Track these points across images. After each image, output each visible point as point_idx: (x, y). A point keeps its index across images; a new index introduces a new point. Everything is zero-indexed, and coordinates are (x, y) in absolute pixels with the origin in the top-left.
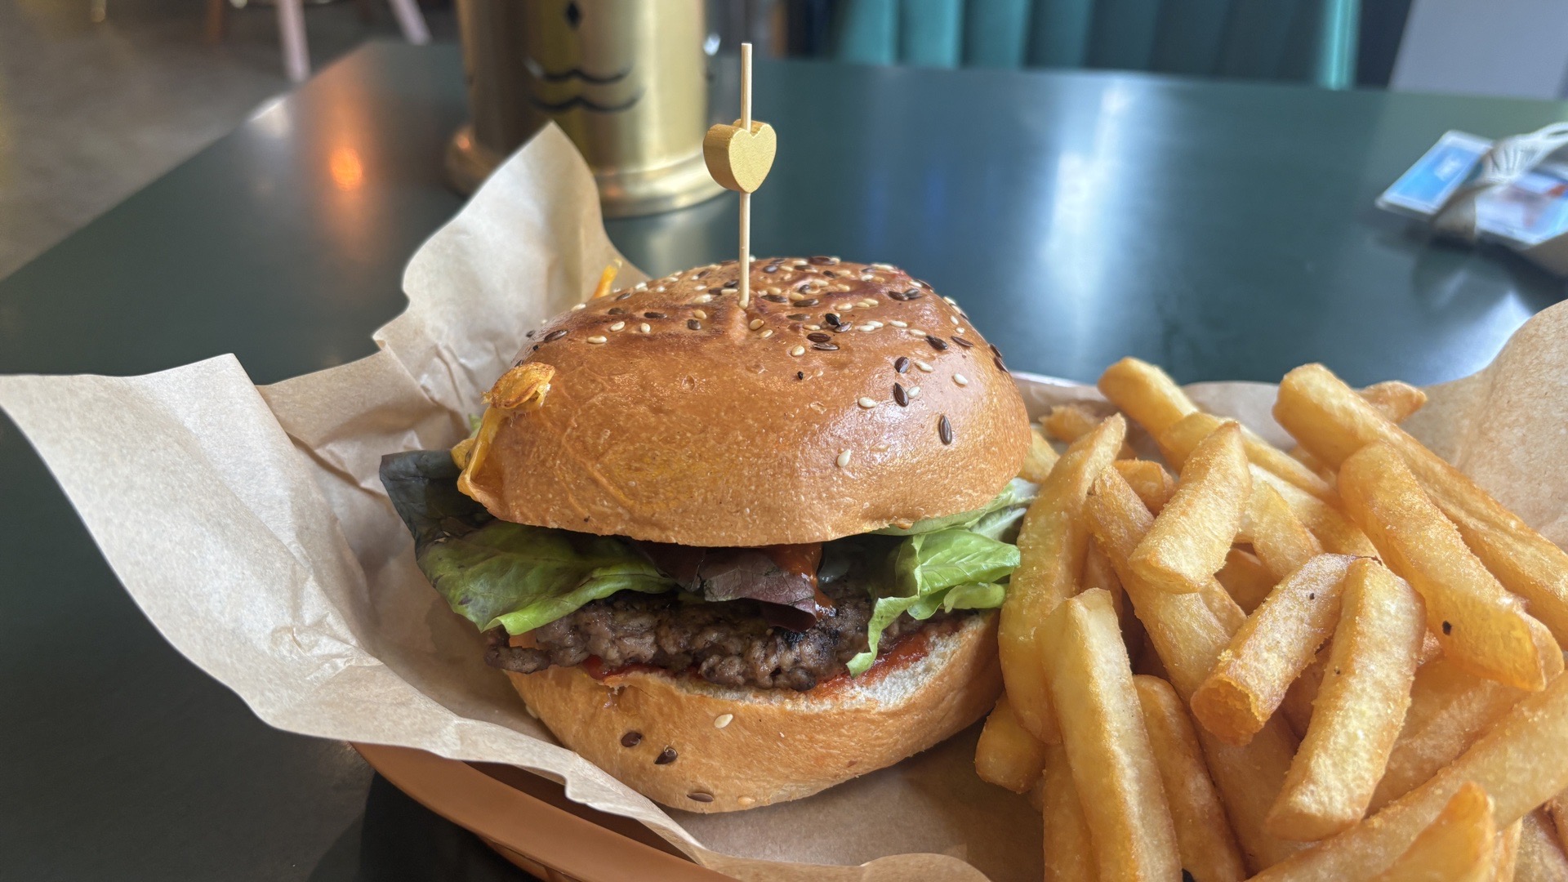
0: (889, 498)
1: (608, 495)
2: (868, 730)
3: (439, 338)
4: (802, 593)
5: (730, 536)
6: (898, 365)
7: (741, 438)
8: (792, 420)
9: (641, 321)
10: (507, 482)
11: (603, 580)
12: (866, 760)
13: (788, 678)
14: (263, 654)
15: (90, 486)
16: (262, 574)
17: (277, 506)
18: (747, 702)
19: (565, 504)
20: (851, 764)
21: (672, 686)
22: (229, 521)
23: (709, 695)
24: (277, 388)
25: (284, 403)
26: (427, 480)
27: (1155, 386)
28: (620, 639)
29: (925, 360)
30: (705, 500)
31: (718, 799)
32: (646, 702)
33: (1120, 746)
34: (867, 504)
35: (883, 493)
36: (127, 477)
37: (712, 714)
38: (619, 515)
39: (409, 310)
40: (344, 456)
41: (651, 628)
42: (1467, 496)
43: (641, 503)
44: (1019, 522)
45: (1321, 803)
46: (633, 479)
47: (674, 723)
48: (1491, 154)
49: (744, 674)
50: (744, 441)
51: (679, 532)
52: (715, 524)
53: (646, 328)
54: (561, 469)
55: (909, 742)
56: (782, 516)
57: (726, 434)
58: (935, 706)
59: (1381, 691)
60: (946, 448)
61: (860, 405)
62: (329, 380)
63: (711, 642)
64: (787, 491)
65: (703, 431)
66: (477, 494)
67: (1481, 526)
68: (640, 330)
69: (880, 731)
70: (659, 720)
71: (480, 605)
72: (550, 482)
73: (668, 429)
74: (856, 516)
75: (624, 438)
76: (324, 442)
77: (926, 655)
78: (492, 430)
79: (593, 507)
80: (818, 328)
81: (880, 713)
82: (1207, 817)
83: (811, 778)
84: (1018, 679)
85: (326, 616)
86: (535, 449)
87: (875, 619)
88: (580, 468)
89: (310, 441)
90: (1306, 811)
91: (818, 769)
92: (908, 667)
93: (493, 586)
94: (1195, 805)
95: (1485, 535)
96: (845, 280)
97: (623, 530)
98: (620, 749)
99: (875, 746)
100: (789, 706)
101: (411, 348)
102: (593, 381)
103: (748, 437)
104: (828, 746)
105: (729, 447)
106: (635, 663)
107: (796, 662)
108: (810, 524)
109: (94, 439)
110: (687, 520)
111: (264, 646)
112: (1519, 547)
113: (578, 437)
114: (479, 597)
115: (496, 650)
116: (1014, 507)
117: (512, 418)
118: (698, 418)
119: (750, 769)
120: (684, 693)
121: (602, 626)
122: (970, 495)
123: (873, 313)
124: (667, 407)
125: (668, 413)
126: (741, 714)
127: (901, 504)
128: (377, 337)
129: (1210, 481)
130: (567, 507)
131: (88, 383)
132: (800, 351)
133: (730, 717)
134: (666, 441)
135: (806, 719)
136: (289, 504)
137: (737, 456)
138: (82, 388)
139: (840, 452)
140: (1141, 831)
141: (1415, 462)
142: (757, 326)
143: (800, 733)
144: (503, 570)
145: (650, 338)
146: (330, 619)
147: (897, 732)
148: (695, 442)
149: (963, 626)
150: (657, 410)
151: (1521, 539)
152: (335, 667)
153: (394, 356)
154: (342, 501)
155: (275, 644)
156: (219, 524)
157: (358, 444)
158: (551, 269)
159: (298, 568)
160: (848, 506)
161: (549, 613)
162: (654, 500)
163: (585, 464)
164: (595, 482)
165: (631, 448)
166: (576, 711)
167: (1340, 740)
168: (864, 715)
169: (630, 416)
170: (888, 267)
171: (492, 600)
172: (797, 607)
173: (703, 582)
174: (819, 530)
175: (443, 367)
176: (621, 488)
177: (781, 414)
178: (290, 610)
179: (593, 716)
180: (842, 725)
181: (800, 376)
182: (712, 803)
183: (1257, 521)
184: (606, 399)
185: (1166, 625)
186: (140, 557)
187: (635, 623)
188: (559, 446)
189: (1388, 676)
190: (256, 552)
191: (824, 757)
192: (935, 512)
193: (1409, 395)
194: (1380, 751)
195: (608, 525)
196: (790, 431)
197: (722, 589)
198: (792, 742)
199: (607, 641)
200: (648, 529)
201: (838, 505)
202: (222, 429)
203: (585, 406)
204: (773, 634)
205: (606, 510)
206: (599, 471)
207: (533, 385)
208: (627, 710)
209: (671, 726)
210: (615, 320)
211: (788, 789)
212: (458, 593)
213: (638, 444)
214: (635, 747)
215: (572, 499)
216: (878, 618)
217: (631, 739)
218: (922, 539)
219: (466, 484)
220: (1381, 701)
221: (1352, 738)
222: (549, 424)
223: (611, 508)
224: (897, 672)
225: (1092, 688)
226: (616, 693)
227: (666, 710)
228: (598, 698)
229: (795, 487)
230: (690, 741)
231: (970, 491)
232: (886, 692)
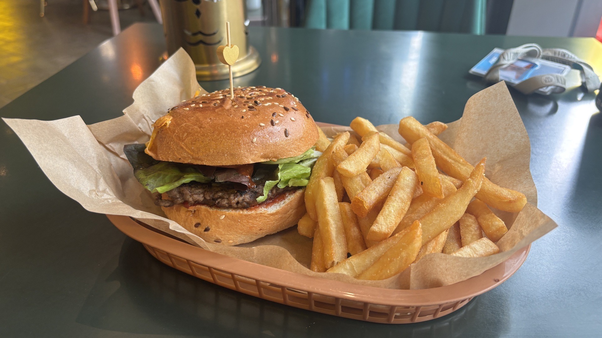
0: (269, 152)
1: (186, 151)
2: (265, 219)
3: (145, 113)
4: (245, 180)
5: (221, 162)
6: (274, 114)
7: (224, 134)
8: (239, 129)
9: (200, 103)
10: (158, 149)
11: (187, 178)
12: (265, 228)
13: (241, 205)
14: (87, 196)
15: (35, 148)
16: (86, 175)
17: (92, 158)
18: (229, 212)
19: (174, 154)
20: (261, 230)
21: (208, 208)
22: (76, 161)
23: (219, 211)
24: (93, 126)
25: (95, 130)
26: (138, 152)
27: (365, 125)
28: (192, 195)
29: (282, 113)
30: (214, 152)
31: (223, 242)
32: (201, 213)
33: (331, 218)
34: (262, 154)
35: (267, 150)
36: (46, 147)
37: (219, 215)
38: (189, 157)
39: (134, 103)
40: (115, 147)
41: (203, 193)
42: (450, 153)
43: (195, 154)
44: (315, 162)
45: (379, 228)
46: (193, 147)
47: (209, 219)
48: (503, 55)
49: (228, 203)
50: (225, 135)
51: (206, 162)
52: (217, 159)
53: (201, 106)
54: (172, 144)
55: (278, 224)
56: (236, 156)
57: (220, 133)
58: (286, 213)
59: (401, 200)
60: (287, 138)
61: (260, 125)
62: (109, 123)
63: (220, 196)
64: (237, 149)
65: (213, 133)
66: (150, 153)
67: (453, 161)
68: (199, 106)
69: (269, 220)
70: (205, 218)
71: (152, 186)
72: (170, 148)
73: (203, 132)
74: (259, 157)
75: (191, 135)
76: (108, 143)
77: (284, 199)
78: (155, 135)
79: (182, 155)
80: (252, 105)
81: (268, 214)
82: (356, 238)
83: (249, 234)
84: (308, 204)
85: (106, 189)
86: (166, 139)
87: (265, 187)
88: (178, 144)
89: (104, 142)
90: (374, 230)
91: (251, 231)
92: (279, 203)
93: (156, 180)
94: (353, 235)
95: (453, 164)
96: (265, 92)
97: (191, 162)
98: (194, 228)
99: (267, 224)
100: (241, 212)
101: (135, 115)
102: (183, 120)
103: (226, 134)
104: (253, 224)
105: (220, 137)
106: (197, 203)
107: (243, 200)
108: (244, 159)
109: (36, 136)
110: (209, 158)
111: (87, 194)
112: (462, 167)
113: (178, 135)
114: (151, 184)
115: (158, 200)
116: (313, 158)
117: (160, 131)
118: (212, 129)
119: (231, 231)
120: (212, 210)
121: (187, 191)
122: (295, 152)
123: (270, 101)
124: (203, 126)
125: (203, 128)
126: (227, 215)
127: (273, 154)
128: (124, 111)
129: (364, 147)
130: (175, 156)
131: (35, 122)
132: (245, 111)
133: (224, 216)
134: (202, 136)
135: (246, 215)
136: (96, 158)
137: (223, 140)
138: (33, 123)
139: (253, 138)
140: (335, 241)
141: (436, 144)
142: (234, 105)
143: (244, 220)
144: (158, 176)
145: (202, 108)
146: (108, 190)
147: (274, 220)
148: (211, 136)
149: (296, 192)
150: (200, 127)
151: (463, 165)
152: (108, 202)
153: (129, 117)
154: (114, 161)
155: (90, 194)
156: (73, 161)
157: (119, 144)
158: (181, 93)
159: (98, 175)
160: (256, 154)
161: (170, 187)
162: (199, 153)
163: (179, 143)
164: (182, 148)
165: (193, 138)
166: (182, 218)
167: (386, 212)
168: (263, 214)
169: (192, 129)
170: (280, 89)
171: (155, 185)
172: (242, 183)
173: (215, 177)
174: (247, 160)
175: (146, 121)
176: (190, 149)
177: (236, 127)
178: (95, 186)
179: (187, 219)
180: (257, 218)
181: (243, 117)
182: (221, 243)
183: (381, 159)
184: (186, 124)
185: (350, 187)
186: (50, 168)
187: (197, 191)
188: (172, 138)
189: (403, 196)
190: (85, 169)
191: (252, 227)
192: (283, 157)
193: (441, 126)
194: (398, 215)
195: (186, 160)
196: (238, 132)
197: (221, 179)
198: (242, 223)
199: (189, 196)
200: (197, 161)
201: (253, 153)
202: (76, 137)
203: (180, 127)
204: (237, 192)
205: (185, 156)
206: (183, 145)
207: (165, 121)
208: (196, 217)
209: (208, 220)
210: (192, 104)
211: (243, 238)
212: (145, 182)
213: (194, 137)
214: (198, 227)
215: (176, 153)
216: (266, 186)
217: (197, 225)
218: (282, 165)
219: (147, 151)
220: (400, 203)
221: (390, 212)
222: (170, 132)
223: (187, 155)
224: (276, 204)
225: (324, 203)
226: (193, 212)
227: (206, 215)
228: (188, 214)
229: (240, 148)
230: (214, 224)
231: (295, 151)
232: (271, 209)
